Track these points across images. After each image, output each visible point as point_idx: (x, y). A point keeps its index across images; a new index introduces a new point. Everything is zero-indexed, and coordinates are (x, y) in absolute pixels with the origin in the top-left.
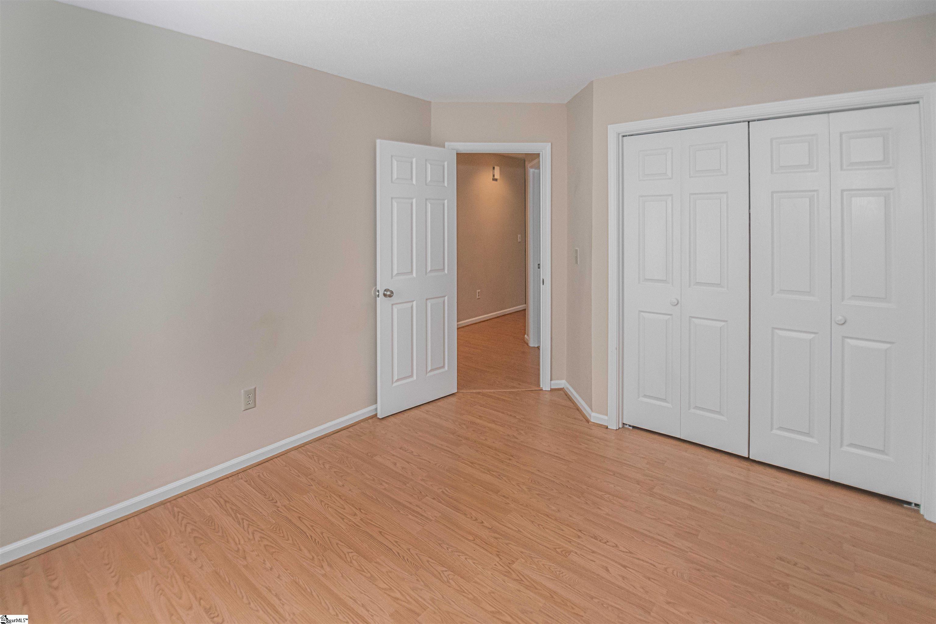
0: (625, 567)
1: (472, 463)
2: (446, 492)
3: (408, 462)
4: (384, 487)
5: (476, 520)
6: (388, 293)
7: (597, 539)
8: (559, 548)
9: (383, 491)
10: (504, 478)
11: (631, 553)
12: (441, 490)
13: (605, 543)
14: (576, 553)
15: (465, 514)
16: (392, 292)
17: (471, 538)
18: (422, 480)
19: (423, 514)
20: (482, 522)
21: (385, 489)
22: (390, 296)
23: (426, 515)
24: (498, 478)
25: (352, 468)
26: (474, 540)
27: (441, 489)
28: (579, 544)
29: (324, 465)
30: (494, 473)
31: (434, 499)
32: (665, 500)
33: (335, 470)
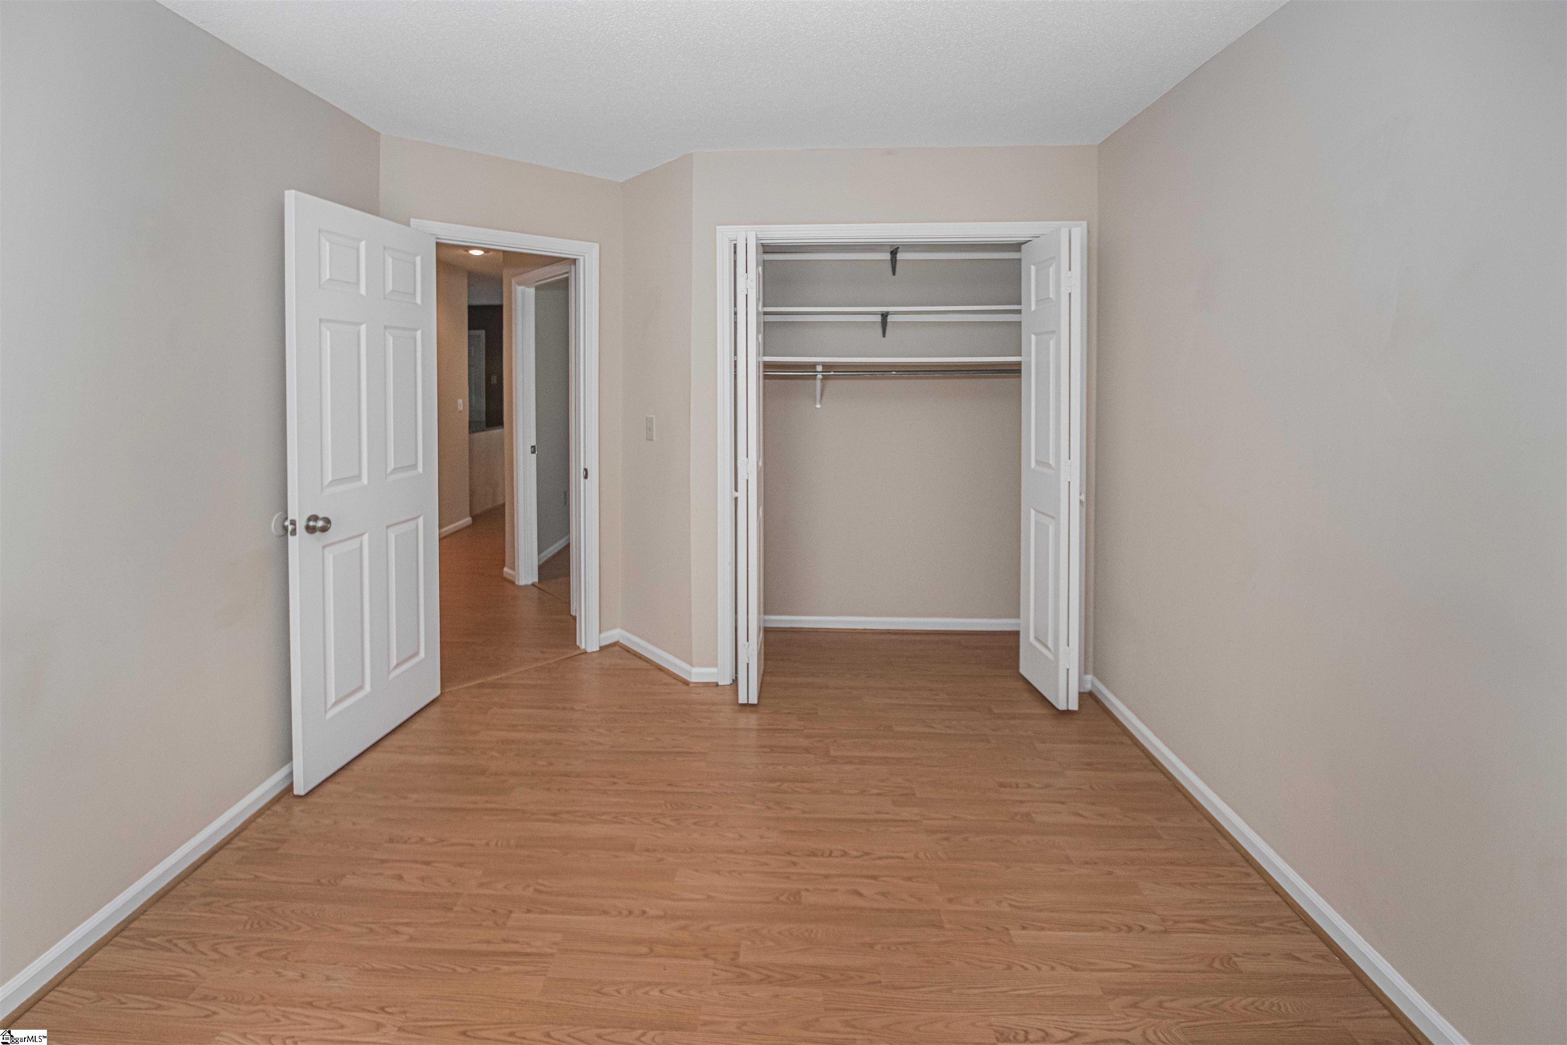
0: (875, 878)
1: (554, 814)
2: (542, 888)
3: (427, 863)
4: (407, 937)
5: (630, 913)
6: (320, 524)
7: (816, 856)
8: (782, 895)
9: (410, 945)
10: (627, 819)
11: (867, 854)
12: (531, 889)
13: (830, 855)
14: (807, 890)
15: (605, 913)
16: (327, 521)
17: (644, 950)
18: (482, 885)
19: (529, 950)
20: (644, 912)
21: (412, 939)
22: (324, 529)
23: (535, 950)
24: (616, 823)
25: (299, 928)
26: (652, 950)
27: (528, 886)
28: (800, 874)
29: (216, 951)
30: (605, 817)
31: (528, 911)
32: (851, 763)
33: (259, 950)
